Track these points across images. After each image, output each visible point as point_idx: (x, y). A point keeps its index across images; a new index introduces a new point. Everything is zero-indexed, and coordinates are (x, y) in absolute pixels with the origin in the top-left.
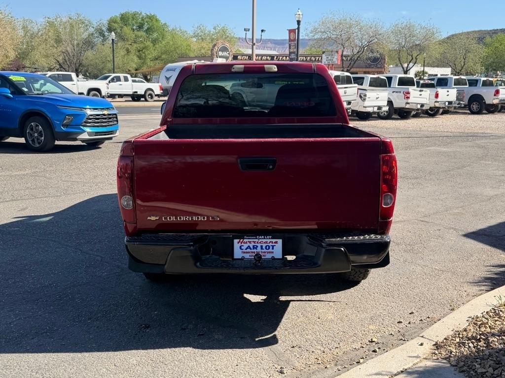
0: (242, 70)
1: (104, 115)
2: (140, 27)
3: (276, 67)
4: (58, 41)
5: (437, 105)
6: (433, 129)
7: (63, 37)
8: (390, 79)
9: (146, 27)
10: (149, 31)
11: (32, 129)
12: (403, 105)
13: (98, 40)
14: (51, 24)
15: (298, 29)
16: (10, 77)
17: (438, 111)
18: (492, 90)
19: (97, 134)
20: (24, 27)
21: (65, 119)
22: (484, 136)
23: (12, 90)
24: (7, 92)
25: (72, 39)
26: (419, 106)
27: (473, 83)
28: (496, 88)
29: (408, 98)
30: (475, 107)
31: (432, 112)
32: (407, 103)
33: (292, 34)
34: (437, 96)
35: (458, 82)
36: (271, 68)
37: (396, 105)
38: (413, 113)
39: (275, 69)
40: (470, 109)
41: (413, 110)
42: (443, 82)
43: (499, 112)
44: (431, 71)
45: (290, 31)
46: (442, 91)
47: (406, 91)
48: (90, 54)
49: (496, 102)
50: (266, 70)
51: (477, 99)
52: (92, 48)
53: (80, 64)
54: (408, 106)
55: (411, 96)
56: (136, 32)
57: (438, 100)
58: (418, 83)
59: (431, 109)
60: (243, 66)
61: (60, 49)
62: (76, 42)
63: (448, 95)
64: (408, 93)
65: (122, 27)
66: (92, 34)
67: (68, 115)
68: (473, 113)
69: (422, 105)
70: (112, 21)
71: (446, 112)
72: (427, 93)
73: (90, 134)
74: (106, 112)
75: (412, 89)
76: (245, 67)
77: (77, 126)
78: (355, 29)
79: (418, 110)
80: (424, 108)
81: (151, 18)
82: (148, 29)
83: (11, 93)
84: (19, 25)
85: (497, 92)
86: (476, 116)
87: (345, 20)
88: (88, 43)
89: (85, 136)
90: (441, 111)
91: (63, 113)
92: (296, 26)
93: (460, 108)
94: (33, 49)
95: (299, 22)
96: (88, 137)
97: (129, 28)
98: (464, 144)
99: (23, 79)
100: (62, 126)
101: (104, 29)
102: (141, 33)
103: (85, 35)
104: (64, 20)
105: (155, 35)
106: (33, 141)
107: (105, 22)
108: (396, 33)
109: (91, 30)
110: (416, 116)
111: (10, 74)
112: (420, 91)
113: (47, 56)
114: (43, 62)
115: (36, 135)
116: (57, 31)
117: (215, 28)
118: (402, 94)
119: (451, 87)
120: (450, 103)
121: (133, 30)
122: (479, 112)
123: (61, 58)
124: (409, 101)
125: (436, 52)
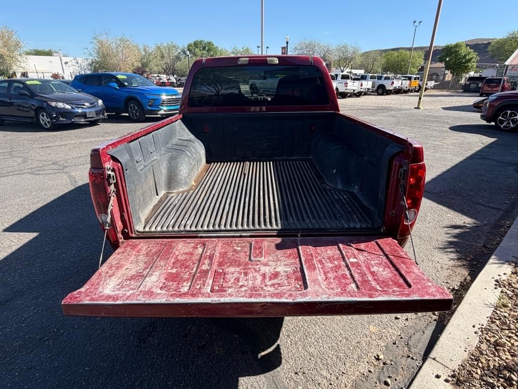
0: (247, 62)
1: (173, 99)
2: (204, 48)
3: (277, 59)
4: (163, 57)
5: (362, 90)
6: (360, 104)
7: (165, 55)
8: (337, 75)
9: (207, 48)
10: (209, 51)
11: (131, 108)
12: (344, 91)
13: (183, 56)
14: (159, 48)
15: (287, 46)
16: (117, 76)
17: (361, 94)
18: (390, 82)
19: (170, 110)
20: (144, 50)
21: (150, 102)
22: (391, 109)
23: (119, 84)
24: (116, 85)
25: (170, 56)
26: (352, 91)
27: (380, 78)
28: (392, 81)
29: (347, 86)
30: (380, 91)
31: (358, 95)
32: (346, 89)
33: (283, 50)
34: (362, 85)
35: (372, 78)
36: (273, 61)
37: (340, 91)
38: (349, 95)
39: (276, 61)
40: (377, 93)
41: (349, 93)
42: (363, 78)
43: (393, 94)
44: (354, 71)
45: (283, 48)
46: (364, 82)
47: (346, 82)
48: (178, 64)
49: (392, 88)
50: (269, 62)
51: (382, 87)
52: (180, 61)
53: (175, 70)
54: (346, 91)
55: (348, 85)
56: (202, 51)
57: (362, 87)
58: (351, 77)
59: (358, 93)
60: (248, 59)
61: (163, 62)
62: (172, 58)
63: (368, 84)
64: (347, 83)
65: (194, 49)
66: (180, 53)
67: (152, 99)
68: (379, 95)
69: (354, 91)
70: (190, 45)
71: (365, 94)
72: (357, 83)
73: (165, 111)
74: (174, 97)
75: (349, 81)
76: (249, 60)
77: (157, 106)
78: (317, 48)
79: (352, 93)
80: (355, 92)
81: (209, 43)
82: (208, 49)
83: (118, 86)
84: (142, 48)
85: (393, 83)
86: (381, 97)
87: (312, 42)
88: (178, 58)
89: (162, 112)
90: (363, 93)
91: (148, 98)
92: (286, 45)
93: (372, 92)
94: (150, 62)
95: (287, 43)
96: (164, 113)
97: (199, 49)
98: (383, 114)
99: (125, 77)
100: (149, 106)
101: (186, 50)
102: (204, 52)
103: (176, 54)
104: (165, 45)
105: (212, 53)
106: (133, 115)
107: (186, 46)
108: (339, 50)
109: (179, 50)
110: (350, 96)
111: (118, 75)
112: (354, 82)
113: (157, 66)
114: (155, 68)
115: (134, 112)
116: (161, 51)
117: (243, 49)
118: (343, 84)
119: (368, 80)
120: (368, 89)
121: (201, 50)
122: (382, 94)
123: (165, 66)
124: (347, 88)
125: (359, 61)
